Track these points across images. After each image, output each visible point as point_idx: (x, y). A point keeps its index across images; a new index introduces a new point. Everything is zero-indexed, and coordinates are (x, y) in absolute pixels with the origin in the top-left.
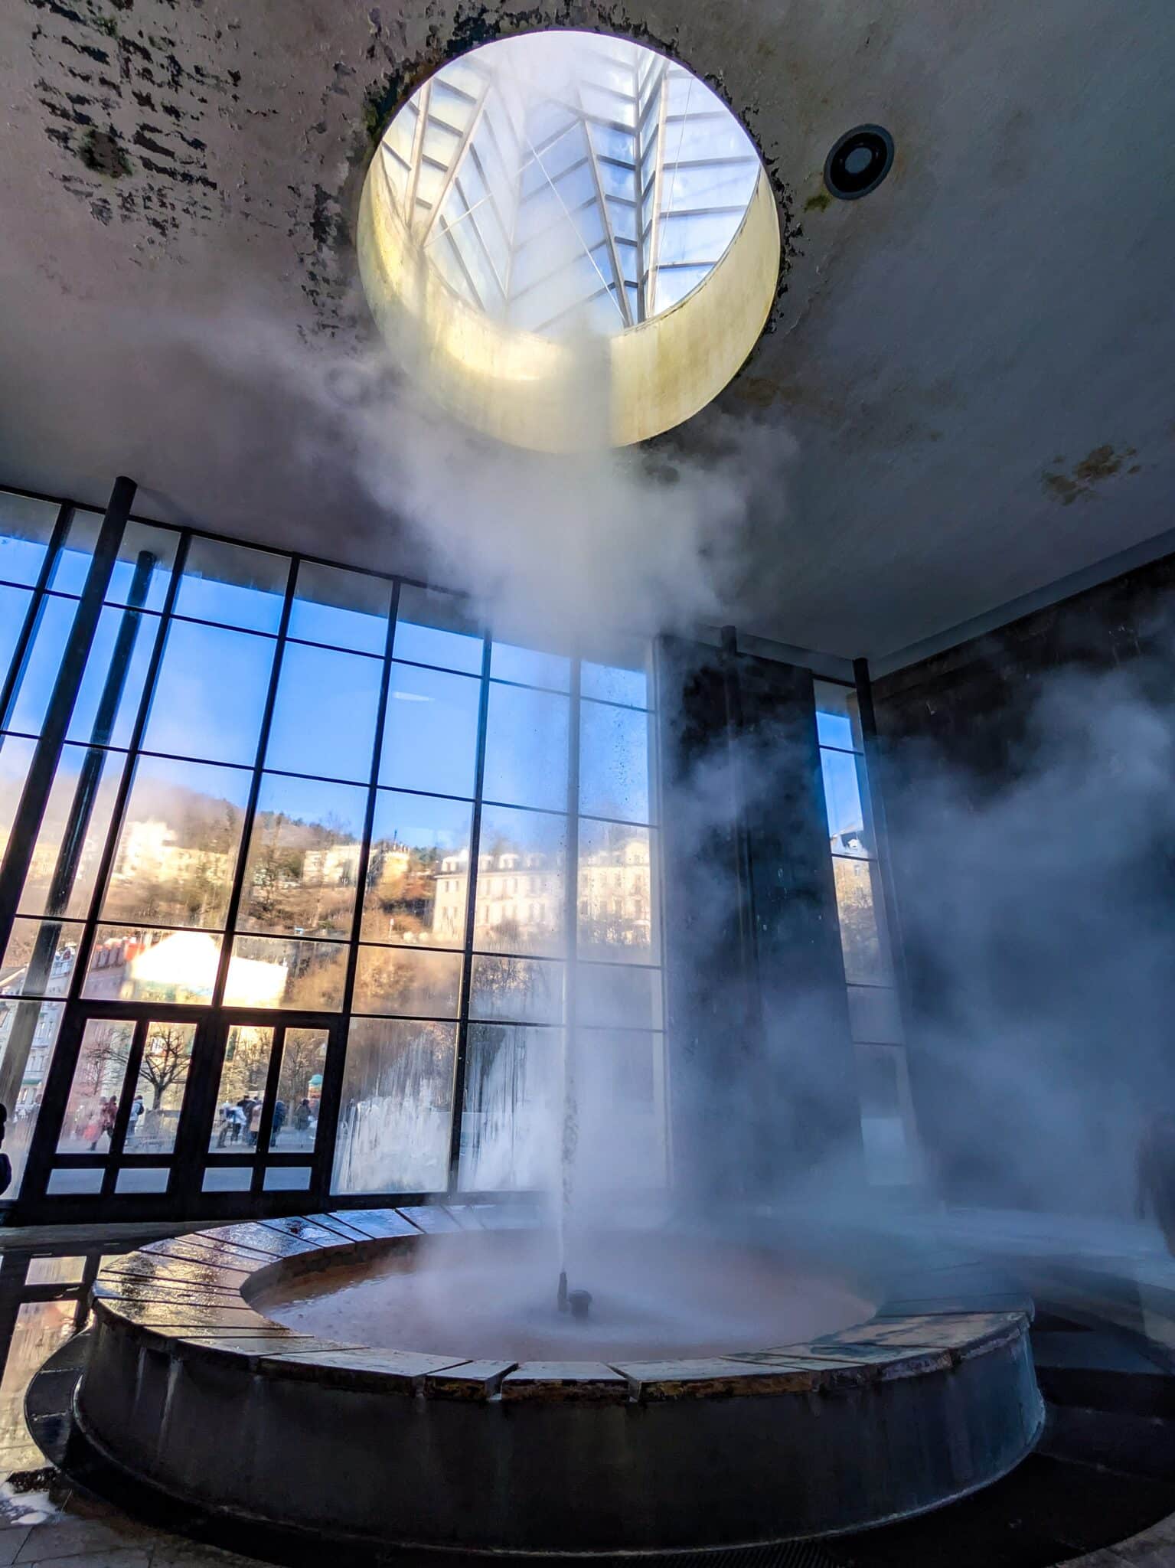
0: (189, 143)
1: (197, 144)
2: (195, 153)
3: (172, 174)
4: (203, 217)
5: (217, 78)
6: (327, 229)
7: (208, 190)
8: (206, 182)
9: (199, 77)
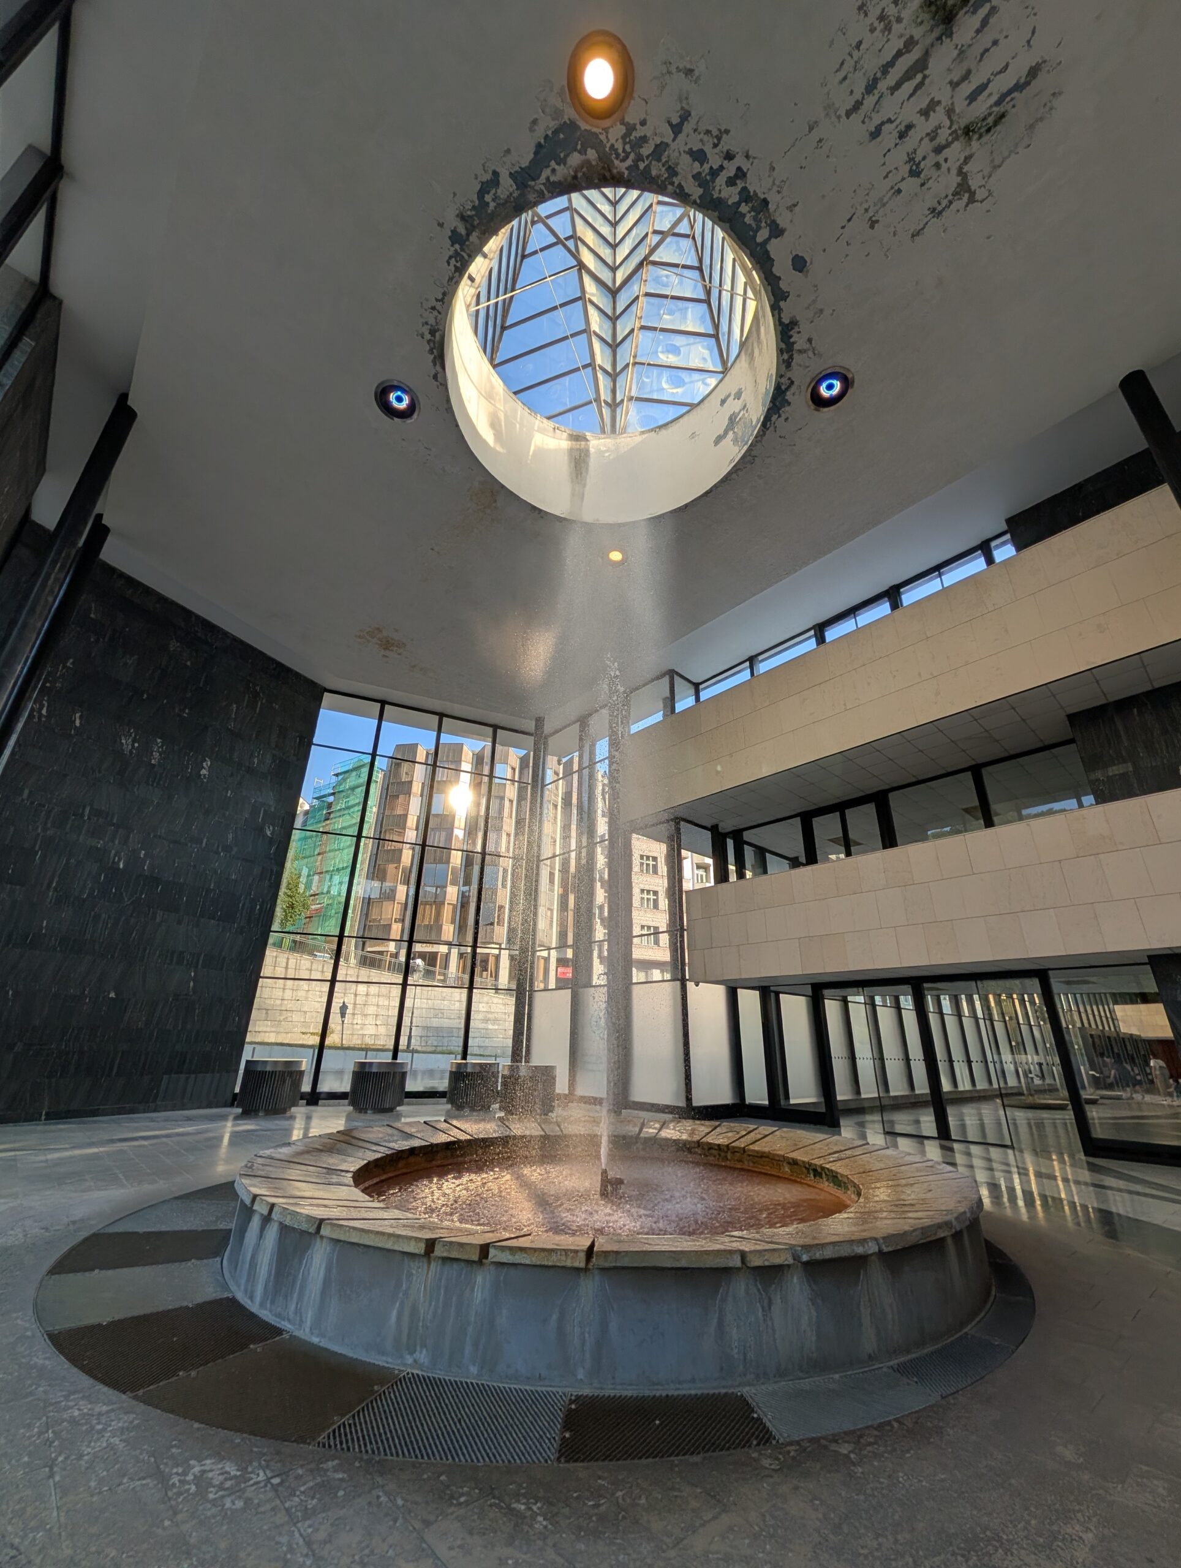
0: (883, 123)
1: (876, 134)
2: (877, 120)
3: (886, 68)
4: (842, 64)
5: (884, 205)
6: (753, 213)
7: (849, 103)
8: (858, 105)
9: (896, 188)
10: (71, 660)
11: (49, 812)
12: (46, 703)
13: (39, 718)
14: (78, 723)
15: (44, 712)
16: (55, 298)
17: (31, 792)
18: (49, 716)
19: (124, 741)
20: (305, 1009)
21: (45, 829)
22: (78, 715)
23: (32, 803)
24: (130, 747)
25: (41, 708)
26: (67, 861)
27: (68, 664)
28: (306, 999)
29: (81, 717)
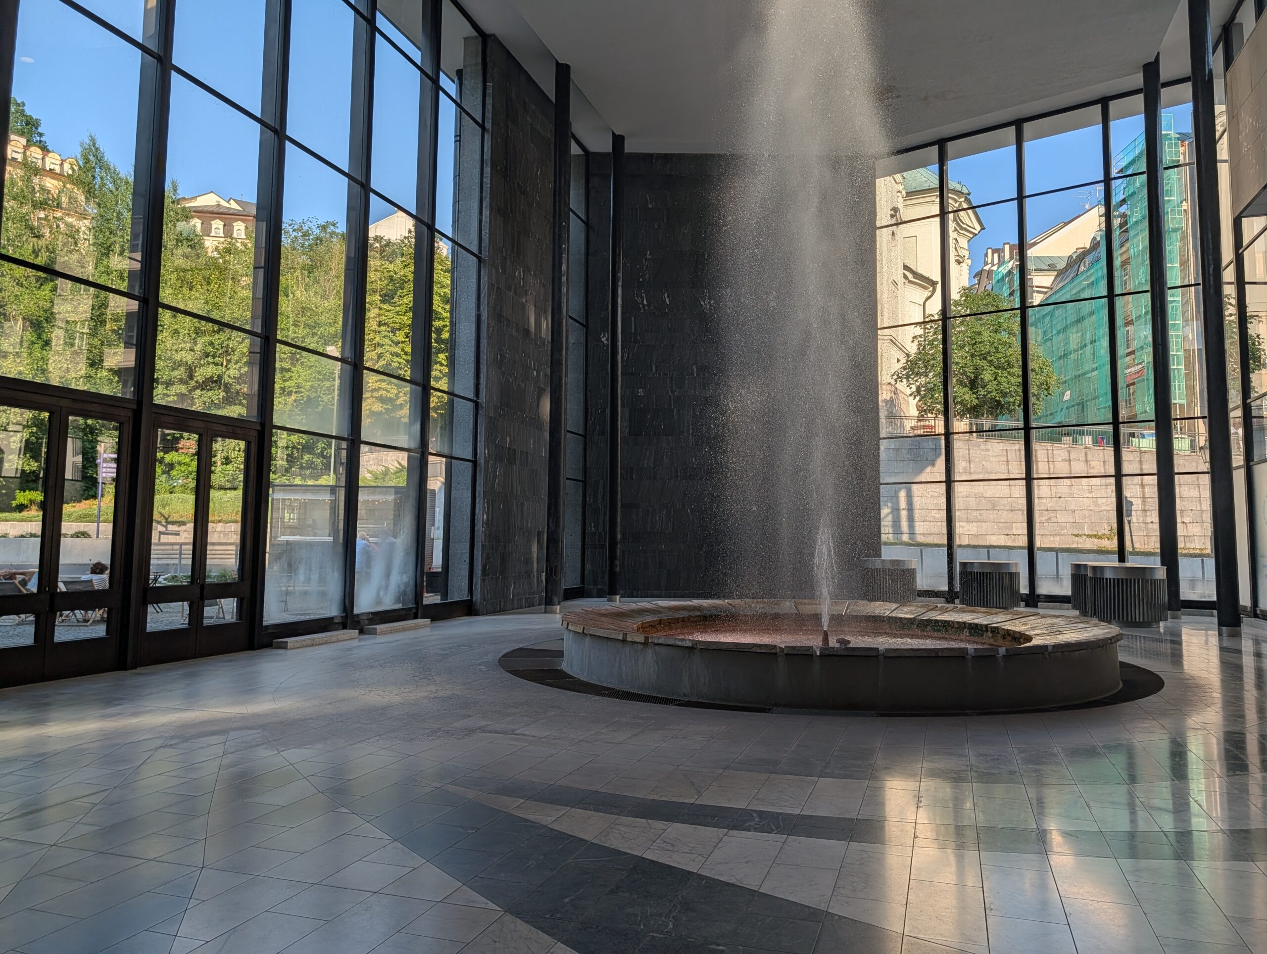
10: (648, 252)
11: (671, 378)
12: (643, 295)
13: (644, 308)
14: (668, 303)
15: (645, 302)
16: (490, 36)
17: (656, 366)
18: (649, 305)
19: (702, 303)
20: (1072, 507)
21: (673, 392)
22: (666, 295)
23: (660, 374)
24: (708, 305)
25: (643, 301)
26: (694, 410)
27: (648, 257)
28: (1071, 495)
29: (668, 296)
